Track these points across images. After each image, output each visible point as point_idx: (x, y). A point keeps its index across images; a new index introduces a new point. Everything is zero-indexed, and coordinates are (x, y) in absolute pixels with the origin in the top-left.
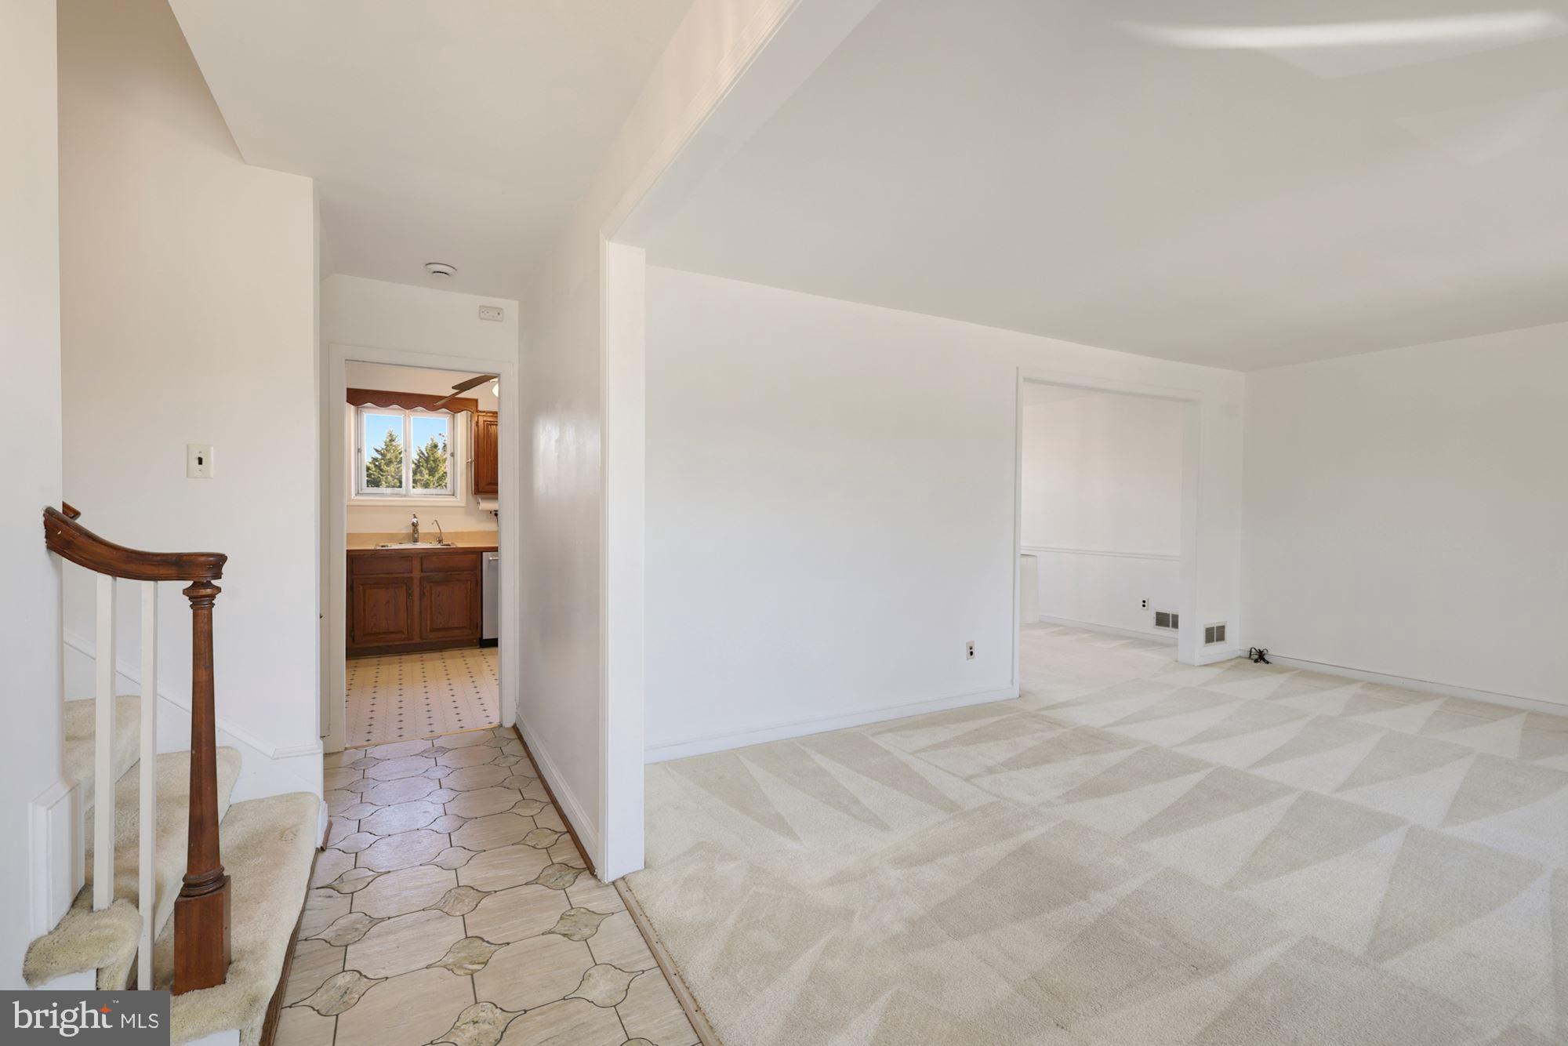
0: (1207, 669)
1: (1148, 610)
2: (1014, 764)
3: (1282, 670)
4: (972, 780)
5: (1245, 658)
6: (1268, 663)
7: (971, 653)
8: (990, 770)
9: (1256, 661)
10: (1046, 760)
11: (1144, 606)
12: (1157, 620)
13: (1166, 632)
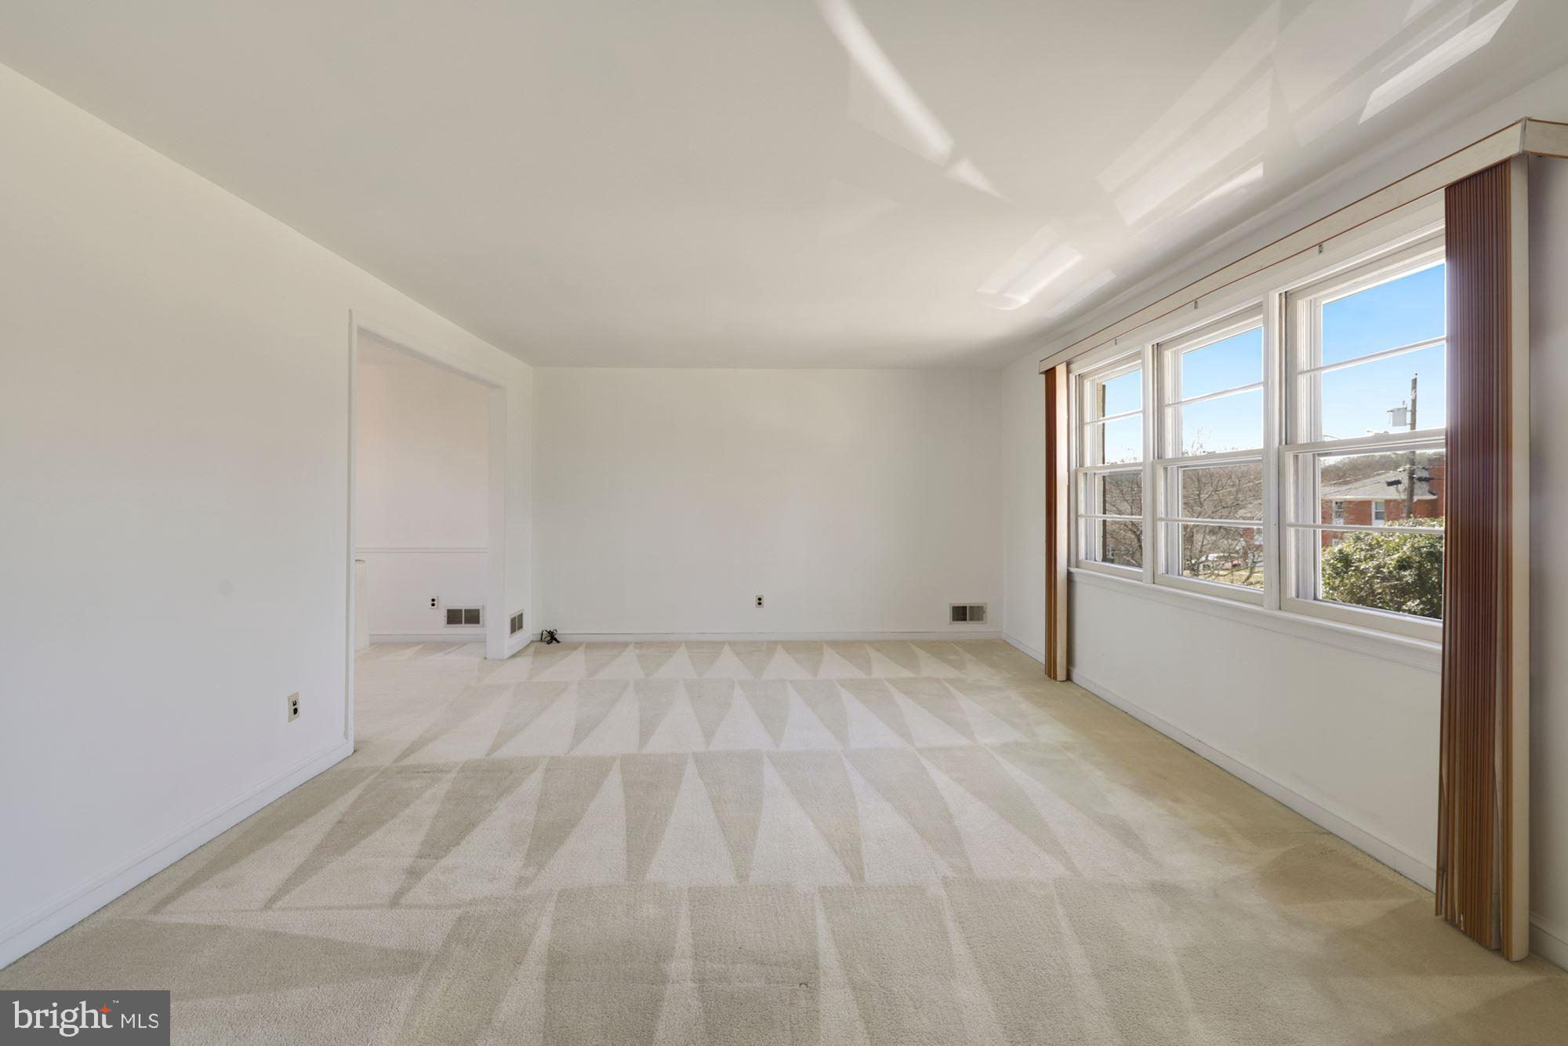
0: (519, 660)
1: (438, 608)
2: (435, 848)
3: (574, 647)
4: (403, 901)
5: (538, 641)
6: (559, 642)
7: (295, 711)
8: (414, 874)
9: (549, 643)
10: (463, 828)
11: (433, 605)
12: (448, 618)
13: (463, 630)
